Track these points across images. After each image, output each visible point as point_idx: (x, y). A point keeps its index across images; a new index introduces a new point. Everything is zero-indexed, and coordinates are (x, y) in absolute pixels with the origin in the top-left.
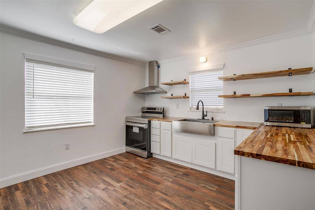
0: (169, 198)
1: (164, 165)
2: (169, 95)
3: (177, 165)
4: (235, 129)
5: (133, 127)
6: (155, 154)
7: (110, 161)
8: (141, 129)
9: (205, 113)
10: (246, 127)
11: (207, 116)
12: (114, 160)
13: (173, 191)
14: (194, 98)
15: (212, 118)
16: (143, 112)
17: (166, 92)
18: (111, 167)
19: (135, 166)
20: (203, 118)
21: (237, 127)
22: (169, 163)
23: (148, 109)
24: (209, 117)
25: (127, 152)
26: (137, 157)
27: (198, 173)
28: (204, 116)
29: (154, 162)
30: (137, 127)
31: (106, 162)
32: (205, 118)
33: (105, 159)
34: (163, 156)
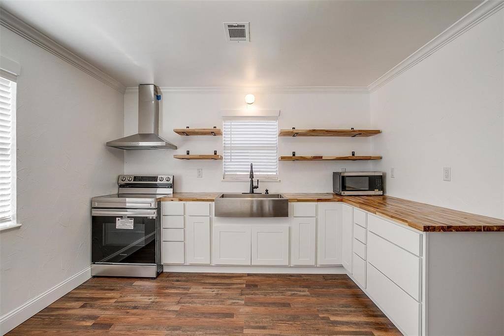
0: (274, 331)
1: (203, 281)
2: (181, 152)
3: (221, 275)
4: (316, 203)
5: (117, 219)
6: (168, 265)
7: (69, 309)
8: (138, 220)
9: (255, 184)
10: (329, 199)
11: (257, 187)
12: (81, 303)
13: (266, 318)
14: (231, 159)
15: (267, 191)
16: (121, 186)
17: (176, 148)
18: (93, 322)
19: (151, 300)
20: (253, 192)
21: (319, 200)
22: (204, 274)
23: (135, 178)
24: (261, 190)
25: (94, 277)
26: (133, 280)
27: (263, 278)
28: (253, 188)
29: (178, 281)
30: (128, 217)
31: (65, 315)
32: (255, 191)
33: (48, 309)
34: (191, 265)
